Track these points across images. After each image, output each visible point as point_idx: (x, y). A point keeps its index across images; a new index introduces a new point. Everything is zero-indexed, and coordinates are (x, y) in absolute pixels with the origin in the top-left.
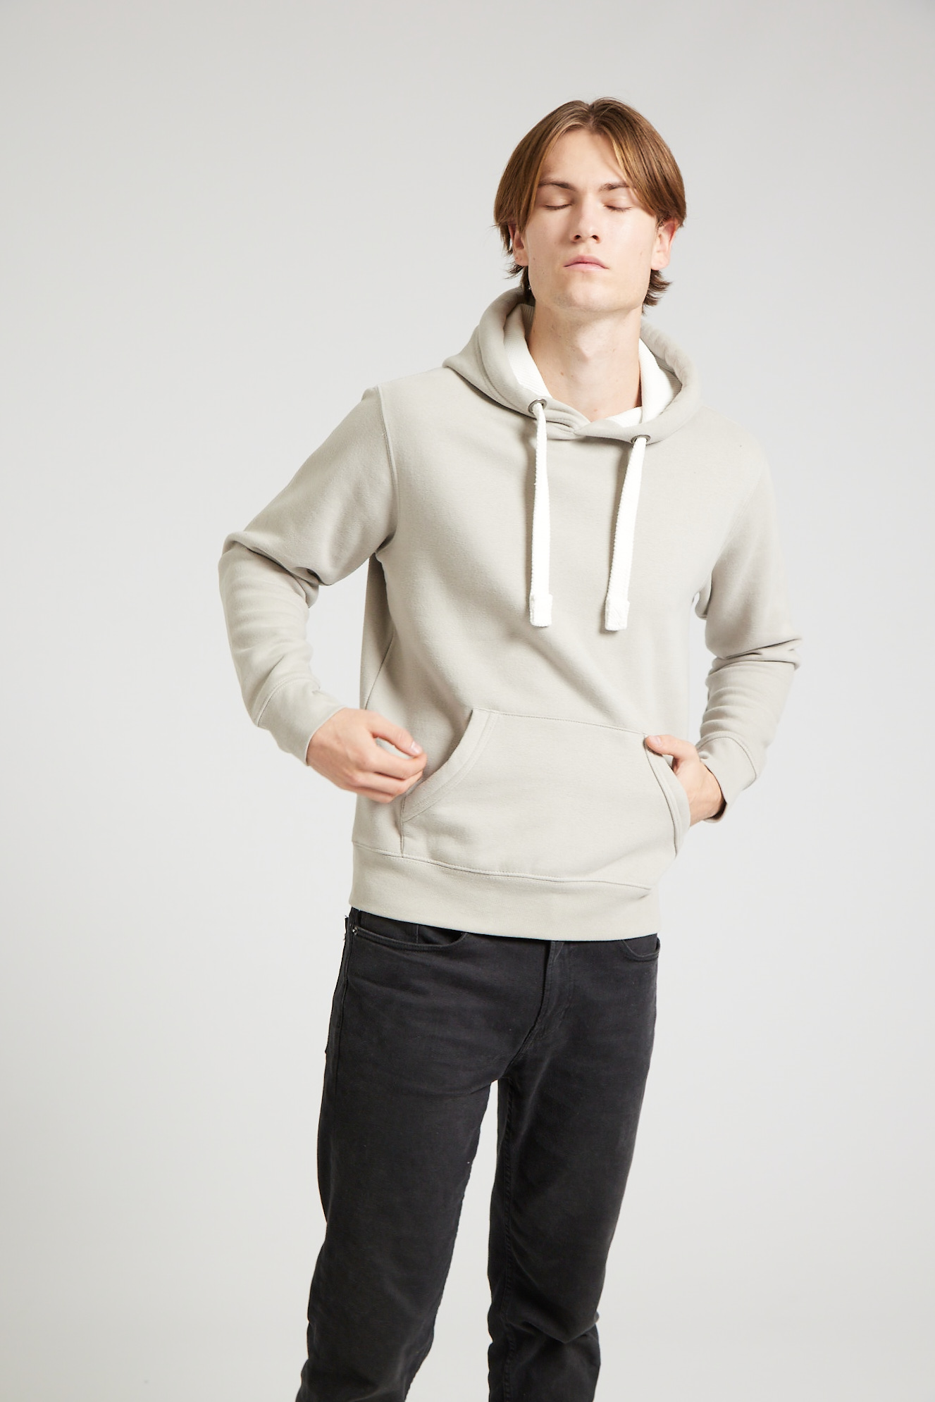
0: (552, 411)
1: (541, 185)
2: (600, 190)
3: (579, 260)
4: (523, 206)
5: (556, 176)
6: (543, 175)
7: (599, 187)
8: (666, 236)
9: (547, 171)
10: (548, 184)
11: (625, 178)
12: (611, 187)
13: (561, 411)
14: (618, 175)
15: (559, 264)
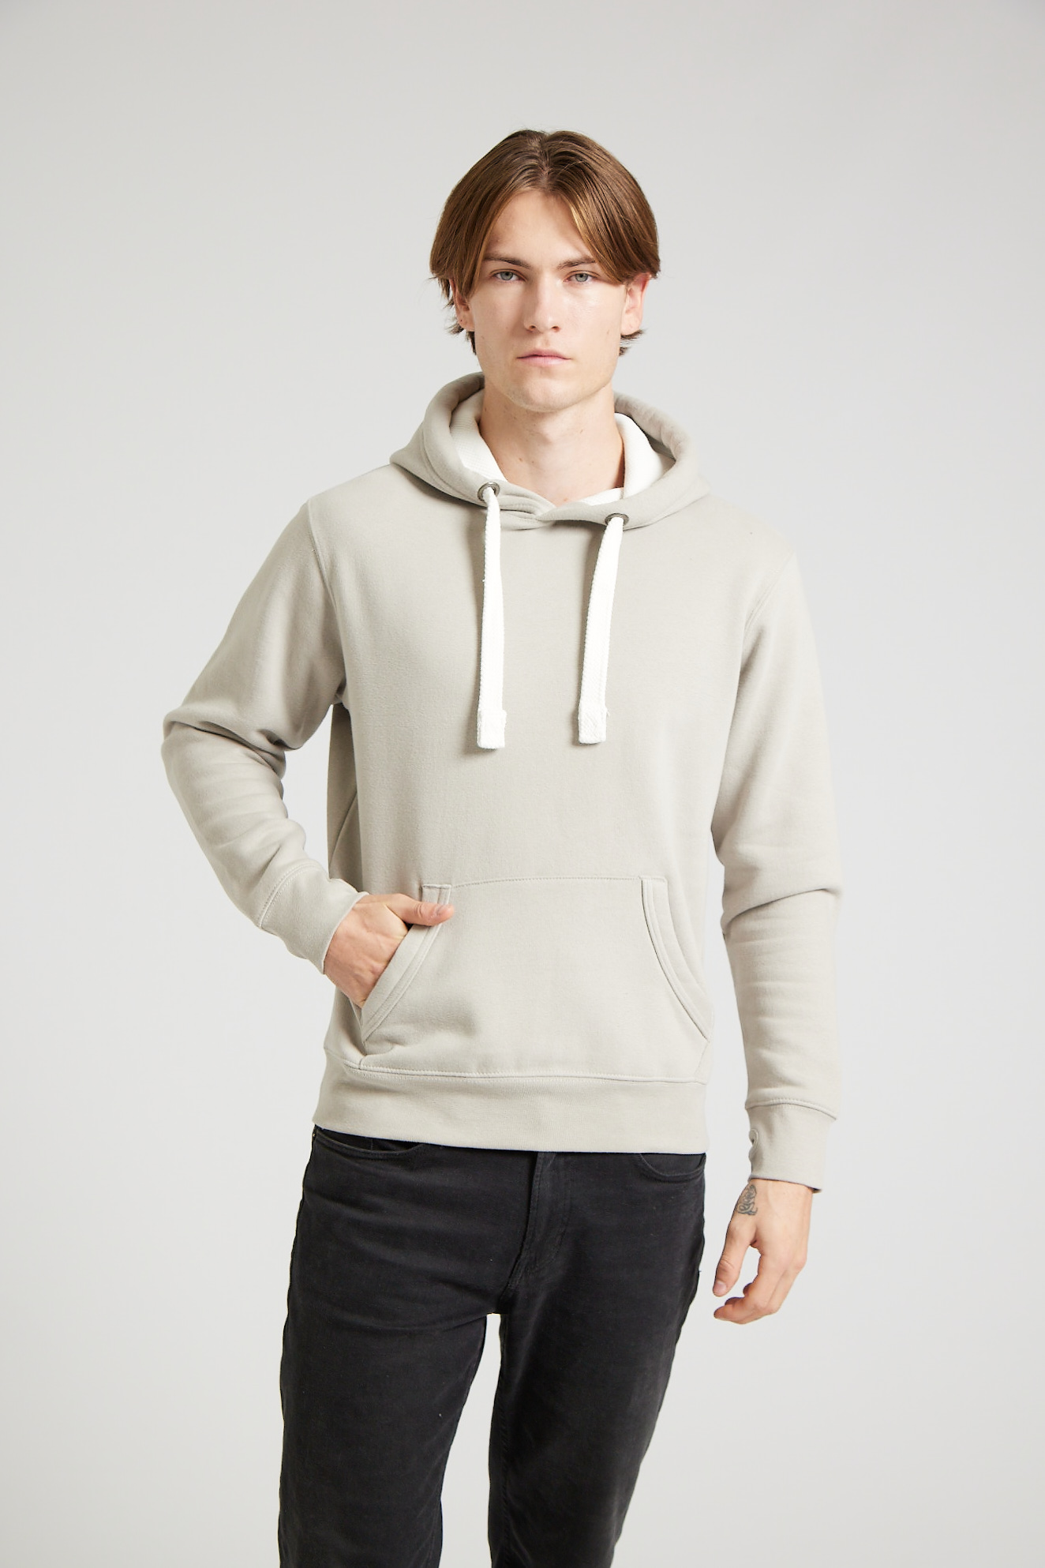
0: (508, 496)
1: (487, 258)
2: (560, 267)
3: (535, 353)
4: (465, 279)
5: (505, 250)
6: (487, 249)
7: (557, 264)
8: (636, 289)
9: (494, 241)
10: (495, 260)
11: (589, 254)
12: (571, 264)
13: (519, 496)
14: (578, 249)
15: (511, 356)
